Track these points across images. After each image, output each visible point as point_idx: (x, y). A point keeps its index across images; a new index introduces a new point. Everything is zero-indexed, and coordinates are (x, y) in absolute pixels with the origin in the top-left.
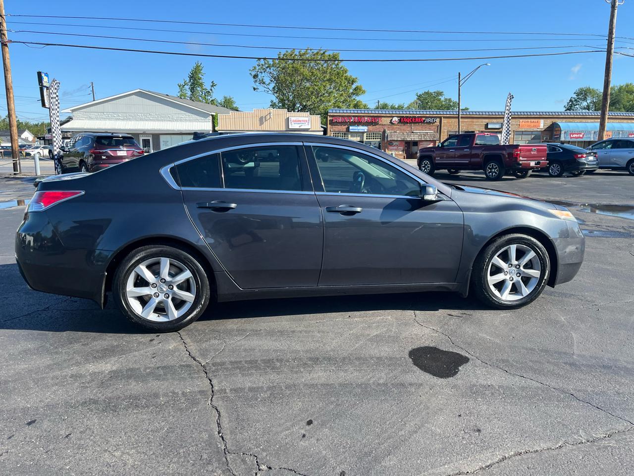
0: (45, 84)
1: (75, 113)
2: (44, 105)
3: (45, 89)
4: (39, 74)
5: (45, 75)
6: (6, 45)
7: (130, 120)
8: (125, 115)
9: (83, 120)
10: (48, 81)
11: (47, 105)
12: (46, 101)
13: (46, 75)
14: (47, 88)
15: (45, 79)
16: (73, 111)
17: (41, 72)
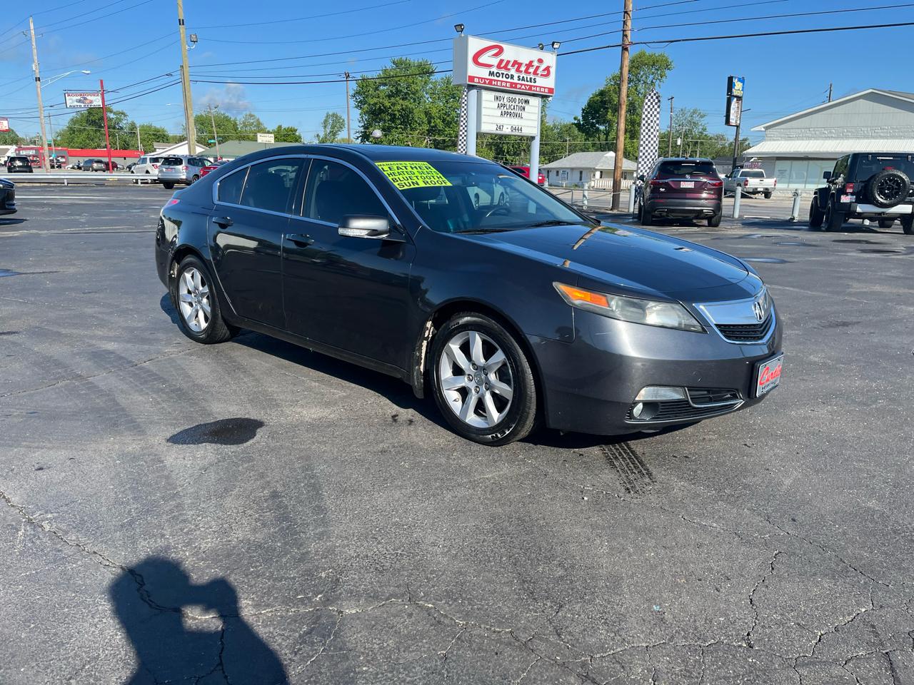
0: (735, 92)
1: (768, 132)
2: (728, 122)
3: (735, 99)
4: (730, 80)
5: (739, 80)
6: (626, 49)
7: (847, 137)
8: (840, 130)
9: (778, 140)
10: (743, 88)
11: (733, 120)
12: (731, 117)
13: (742, 80)
14: (739, 98)
15: (738, 85)
16: (767, 128)
17: (732, 77)
